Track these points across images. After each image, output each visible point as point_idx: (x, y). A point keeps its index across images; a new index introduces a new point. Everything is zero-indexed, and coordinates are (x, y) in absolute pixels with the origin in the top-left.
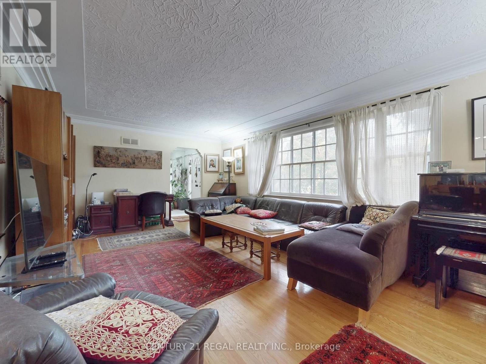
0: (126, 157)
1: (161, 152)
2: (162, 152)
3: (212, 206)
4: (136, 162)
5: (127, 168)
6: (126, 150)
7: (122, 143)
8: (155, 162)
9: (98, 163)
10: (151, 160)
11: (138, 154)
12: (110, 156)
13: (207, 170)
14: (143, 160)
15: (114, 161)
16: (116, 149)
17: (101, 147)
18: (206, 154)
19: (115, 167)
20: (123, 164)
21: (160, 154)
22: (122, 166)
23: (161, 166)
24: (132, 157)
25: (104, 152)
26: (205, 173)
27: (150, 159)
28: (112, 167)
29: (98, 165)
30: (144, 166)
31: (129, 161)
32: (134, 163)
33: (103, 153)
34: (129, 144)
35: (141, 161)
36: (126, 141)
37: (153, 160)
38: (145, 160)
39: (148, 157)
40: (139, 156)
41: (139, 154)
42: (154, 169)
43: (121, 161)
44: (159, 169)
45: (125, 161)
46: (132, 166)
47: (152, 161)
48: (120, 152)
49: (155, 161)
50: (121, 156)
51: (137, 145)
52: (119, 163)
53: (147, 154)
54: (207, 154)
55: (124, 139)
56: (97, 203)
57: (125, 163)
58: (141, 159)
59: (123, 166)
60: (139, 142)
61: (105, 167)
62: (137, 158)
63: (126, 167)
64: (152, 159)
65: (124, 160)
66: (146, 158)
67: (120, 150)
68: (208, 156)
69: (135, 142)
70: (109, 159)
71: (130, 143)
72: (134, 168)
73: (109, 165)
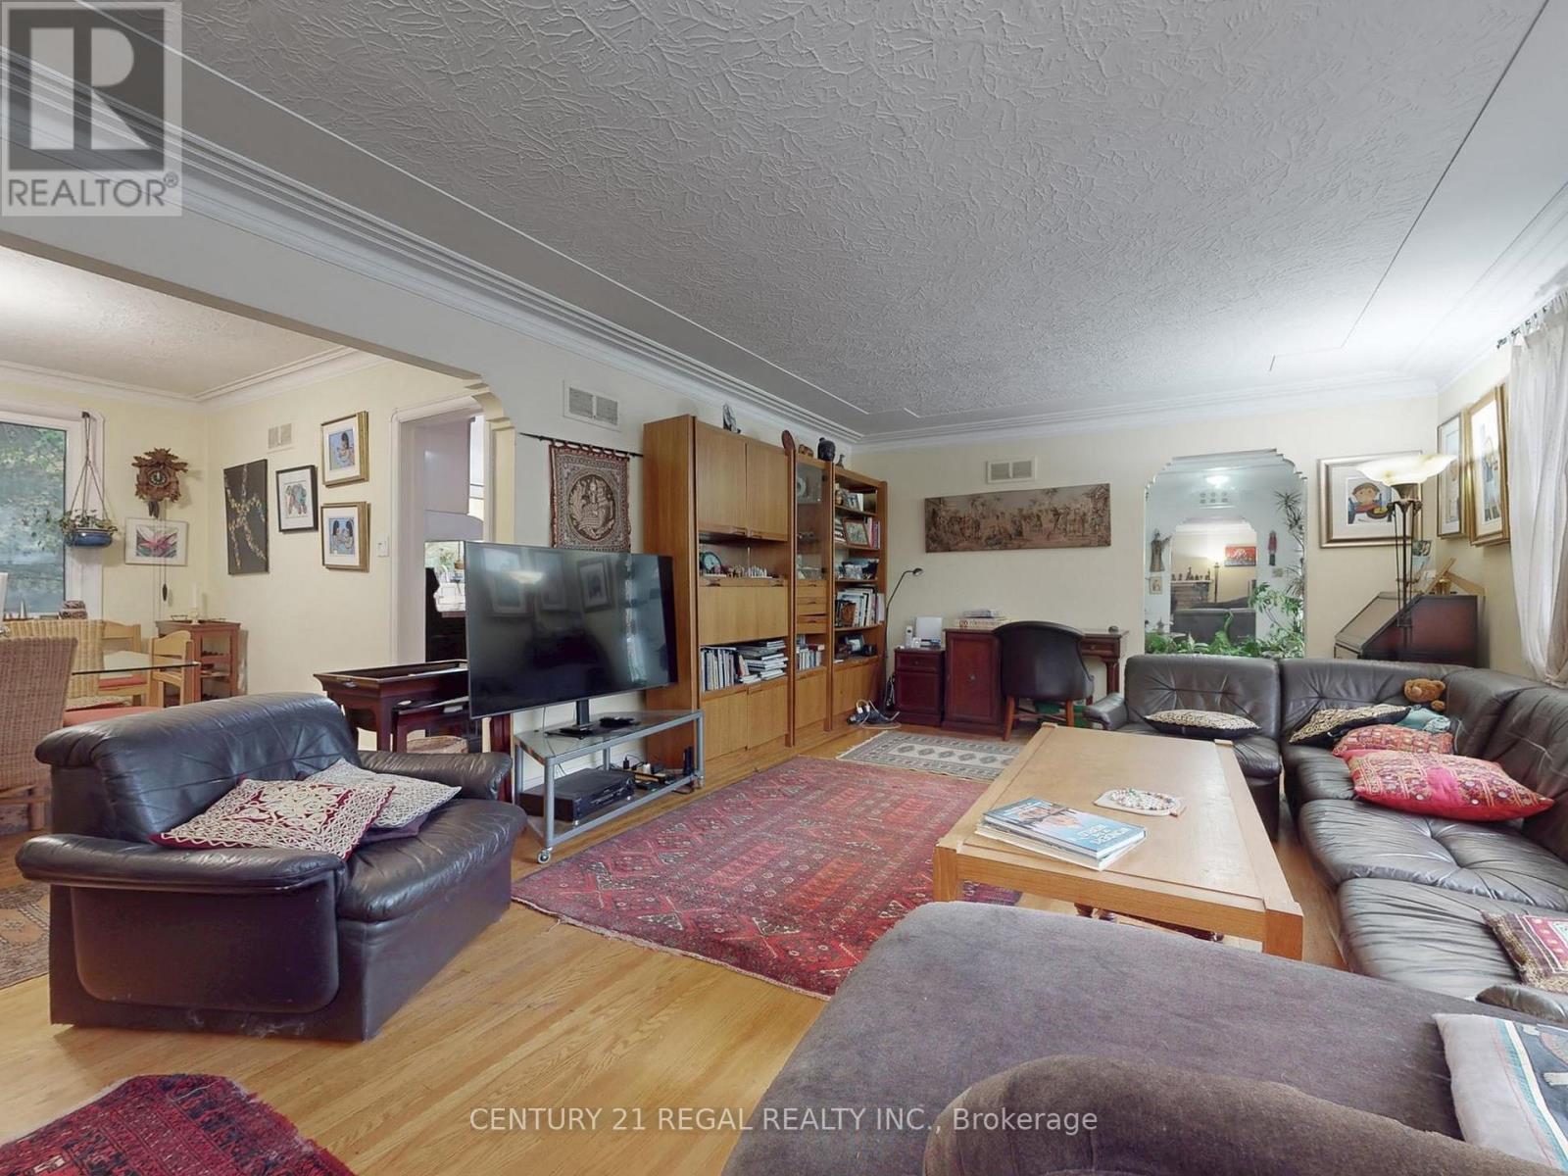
0: (998, 517)
1: (1107, 488)
2: (1108, 485)
3: (1227, 693)
4: (1026, 528)
5: (1000, 549)
6: (998, 497)
7: (990, 481)
8: (1086, 525)
9: (934, 541)
10: (1071, 517)
11: (1031, 503)
12: (960, 520)
13: (1334, 537)
14: (1047, 525)
15: (968, 533)
16: (974, 499)
17: (939, 499)
18: (1323, 462)
19: (971, 549)
20: (989, 538)
21: (1101, 495)
22: (987, 545)
23: (1109, 536)
24: (1014, 516)
25: (947, 511)
26: (1322, 548)
27: (1068, 514)
28: (965, 549)
29: (933, 546)
30: (1049, 541)
31: (1006, 530)
32: (1020, 533)
33: (944, 513)
34: (1008, 477)
35: (1041, 525)
36: (999, 472)
37: (1078, 518)
38: (1051, 521)
39: (1062, 511)
40: (1035, 510)
41: (1035, 502)
42: (1083, 546)
43: (985, 532)
44: (1099, 546)
45: (997, 529)
46: (1015, 542)
47: (1075, 520)
48: (983, 505)
49: (1083, 520)
50: (984, 518)
51: (1028, 479)
52: (979, 538)
53: (1058, 502)
54: (1328, 462)
55: (993, 467)
56: (915, 644)
57: (995, 536)
58: (1039, 517)
59: (991, 545)
60: (1035, 468)
61: (950, 551)
62: (1027, 518)
63: (997, 547)
64: (1076, 514)
65: (994, 527)
66: (1056, 513)
67: (981, 500)
68: (1334, 471)
69: (1024, 470)
70: (956, 528)
71: (1011, 475)
72: (1019, 547)
73: (957, 544)
